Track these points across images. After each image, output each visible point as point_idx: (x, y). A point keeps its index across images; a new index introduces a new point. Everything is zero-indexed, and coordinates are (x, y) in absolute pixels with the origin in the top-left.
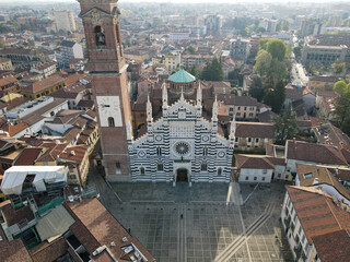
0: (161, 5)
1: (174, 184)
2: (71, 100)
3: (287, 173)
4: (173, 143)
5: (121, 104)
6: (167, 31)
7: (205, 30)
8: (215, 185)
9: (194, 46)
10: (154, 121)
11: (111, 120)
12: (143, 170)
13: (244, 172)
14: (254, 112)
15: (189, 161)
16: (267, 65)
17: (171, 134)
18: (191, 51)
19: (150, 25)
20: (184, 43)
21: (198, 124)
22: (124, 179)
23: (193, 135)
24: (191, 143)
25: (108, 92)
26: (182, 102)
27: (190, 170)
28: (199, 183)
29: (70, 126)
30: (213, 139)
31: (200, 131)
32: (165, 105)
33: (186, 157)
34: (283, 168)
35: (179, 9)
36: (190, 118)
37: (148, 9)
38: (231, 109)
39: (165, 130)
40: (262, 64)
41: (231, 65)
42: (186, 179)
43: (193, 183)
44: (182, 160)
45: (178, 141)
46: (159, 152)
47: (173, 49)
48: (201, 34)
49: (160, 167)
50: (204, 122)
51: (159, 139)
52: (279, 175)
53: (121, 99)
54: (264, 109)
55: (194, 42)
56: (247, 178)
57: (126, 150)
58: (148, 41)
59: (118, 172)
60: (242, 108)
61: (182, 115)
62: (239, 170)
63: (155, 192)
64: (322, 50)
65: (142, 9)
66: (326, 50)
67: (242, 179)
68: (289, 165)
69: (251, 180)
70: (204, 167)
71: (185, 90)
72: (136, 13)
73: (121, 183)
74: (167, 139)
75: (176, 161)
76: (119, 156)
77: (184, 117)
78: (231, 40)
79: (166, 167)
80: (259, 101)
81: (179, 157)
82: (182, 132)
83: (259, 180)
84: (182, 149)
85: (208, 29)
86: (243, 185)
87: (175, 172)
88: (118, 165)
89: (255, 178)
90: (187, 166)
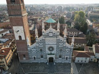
0: (45, 4)
1: (48, 64)
2: (11, 30)
3: (95, 59)
4: (47, 47)
5: (24, 30)
6: (46, 10)
7: (58, 10)
8: (65, 64)
9: (55, 14)
10: (39, 37)
11: (20, 37)
12: (35, 58)
13: (77, 59)
14: (77, 34)
15: (54, 54)
16: (78, 19)
17: (46, 43)
18: (54, 15)
19: (41, 9)
20: (52, 13)
21: (58, 38)
22: (27, 61)
23: (55, 43)
24: (55, 47)
25: (18, 25)
26: (51, 29)
27: (54, 58)
28: (58, 63)
29: (8, 39)
30: (64, 45)
31: (58, 41)
32: (43, 30)
33: (53, 52)
34: (93, 57)
35: (50, 5)
36: (54, 36)
37: (41, 5)
38: (68, 33)
39: (43, 41)
40: (77, 19)
41: (67, 19)
42: (53, 61)
43: (56, 63)
44: (51, 54)
45: (49, 46)
46: (41, 50)
47: (48, 15)
48: (57, 11)
49: (42, 57)
50: (60, 37)
51: (41, 45)
52: (92, 60)
53: (24, 28)
54: (80, 33)
55: (55, 13)
56: (78, 61)
57: (27, 50)
58: (41, 13)
59: (24, 59)
60: (72, 32)
61: (51, 35)
62: (75, 58)
63: (40, 67)
64: (95, 15)
65: (39, 6)
66: (96, 15)
67: (76, 61)
68: (96, 56)
69: (80, 62)
70: (60, 57)
71: (52, 26)
72: (38, 6)
73: (25, 63)
74: (44, 45)
75: (48, 54)
76: (24, 52)
77: (52, 36)
78: (66, 12)
79: (44, 56)
80: (78, 30)
81: (49, 52)
82: (51, 42)
83: (84, 62)
84: (51, 49)
85: (59, 10)
86: (77, 64)
87: (48, 59)
88: (24, 56)
89: (82, 61)
90: (53, 56)
